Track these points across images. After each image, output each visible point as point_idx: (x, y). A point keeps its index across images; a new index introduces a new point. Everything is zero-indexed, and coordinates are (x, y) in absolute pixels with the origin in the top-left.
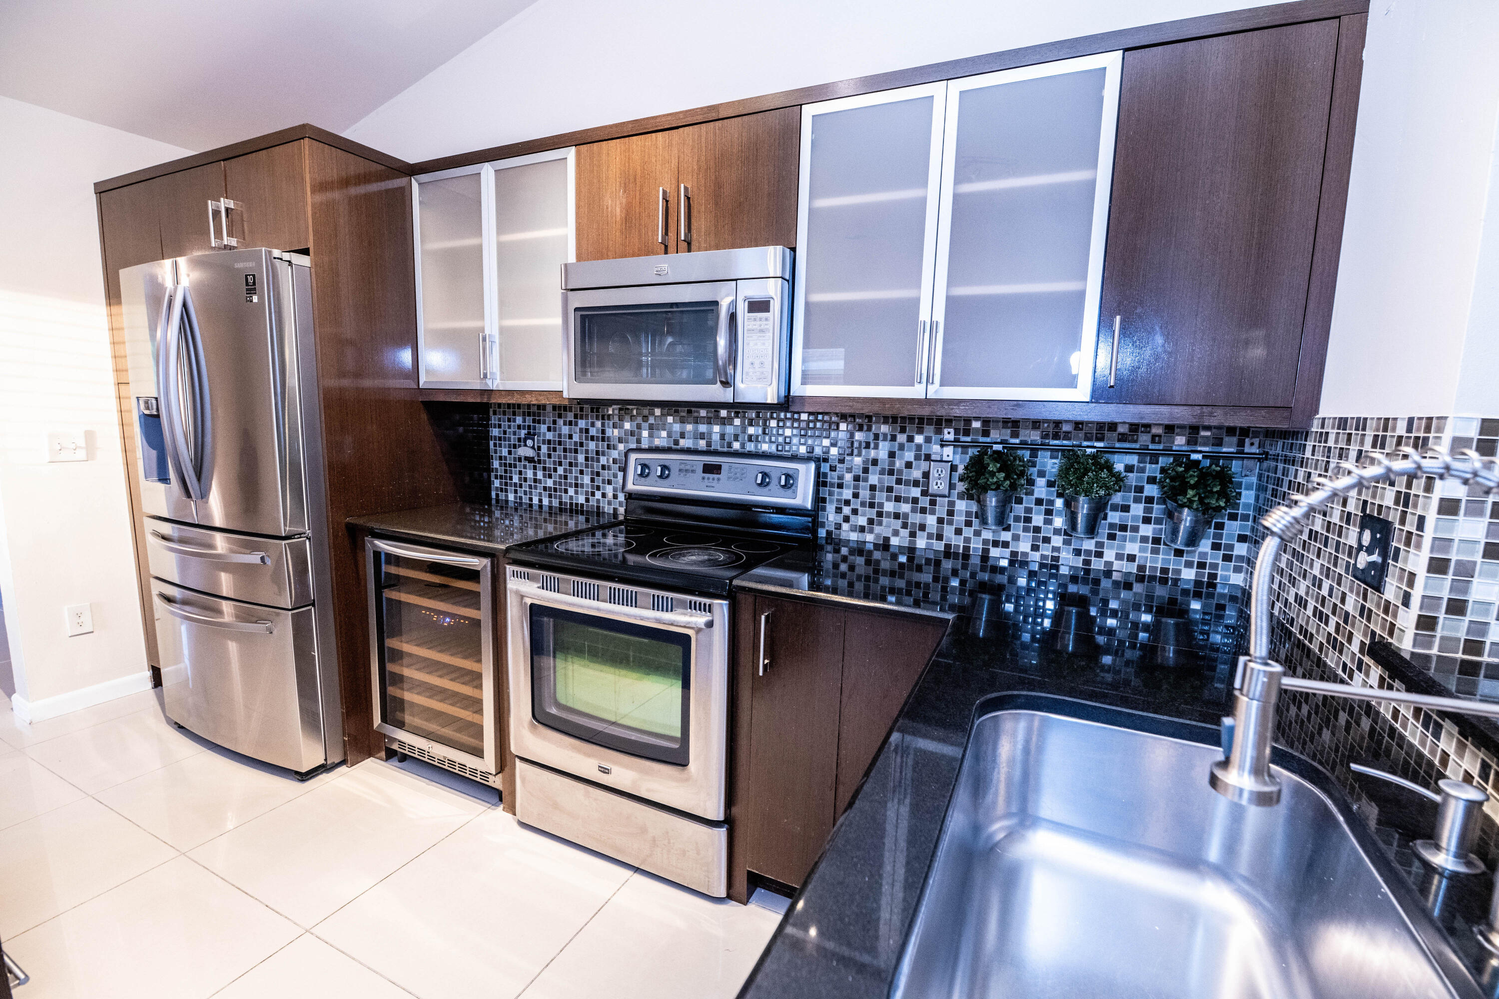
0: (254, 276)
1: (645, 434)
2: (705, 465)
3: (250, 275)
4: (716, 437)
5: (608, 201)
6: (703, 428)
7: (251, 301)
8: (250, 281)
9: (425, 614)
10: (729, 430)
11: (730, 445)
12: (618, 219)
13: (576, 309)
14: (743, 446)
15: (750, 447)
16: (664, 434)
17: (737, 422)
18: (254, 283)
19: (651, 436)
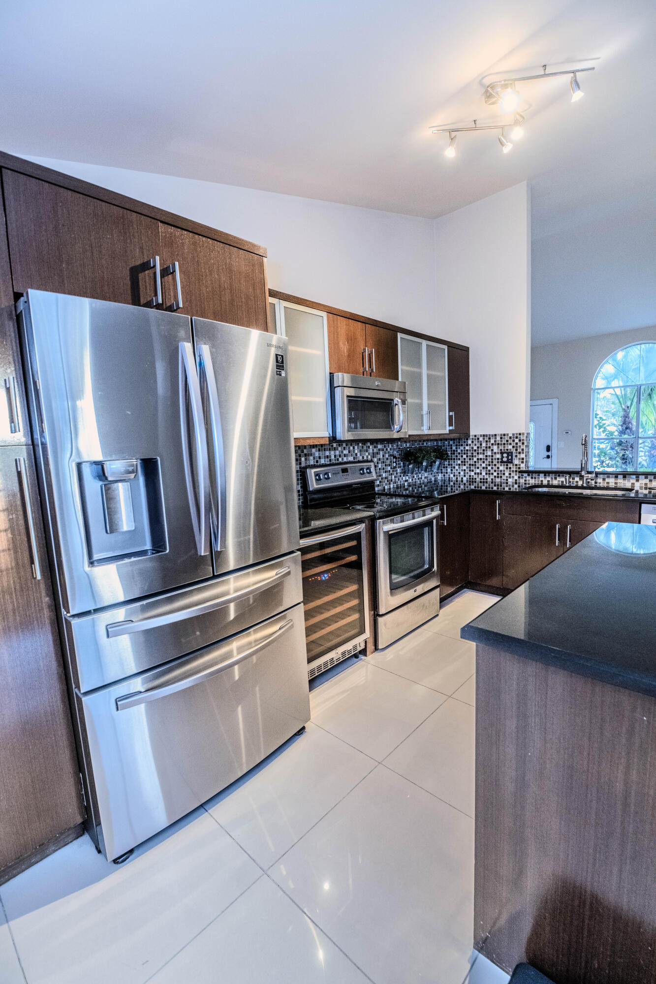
0: (282, 356)
1: (303, 459)
2: (342, 469)
3: (279, 355)
4: (333, 457)
5: (341, 345)
6: (327, 453)
7: (281, 375)
8: (280, 360)
9: (335, 571)
10: (337, 453)
11: (338, 460)
12: (346, 355)
13: (348, 396)
14: (343, 459)
15: (345, 459)
16: (311, 458)
17: (340, 449)
18: (282, 362)
19: (306, 459)
